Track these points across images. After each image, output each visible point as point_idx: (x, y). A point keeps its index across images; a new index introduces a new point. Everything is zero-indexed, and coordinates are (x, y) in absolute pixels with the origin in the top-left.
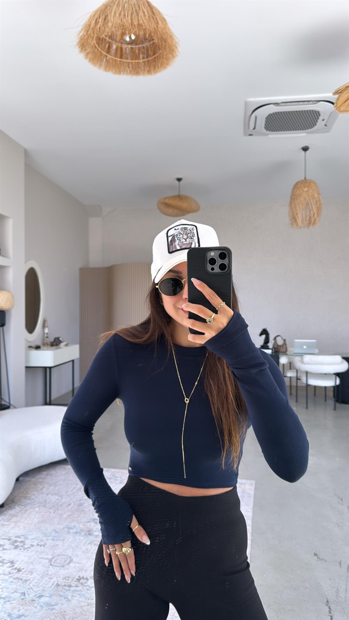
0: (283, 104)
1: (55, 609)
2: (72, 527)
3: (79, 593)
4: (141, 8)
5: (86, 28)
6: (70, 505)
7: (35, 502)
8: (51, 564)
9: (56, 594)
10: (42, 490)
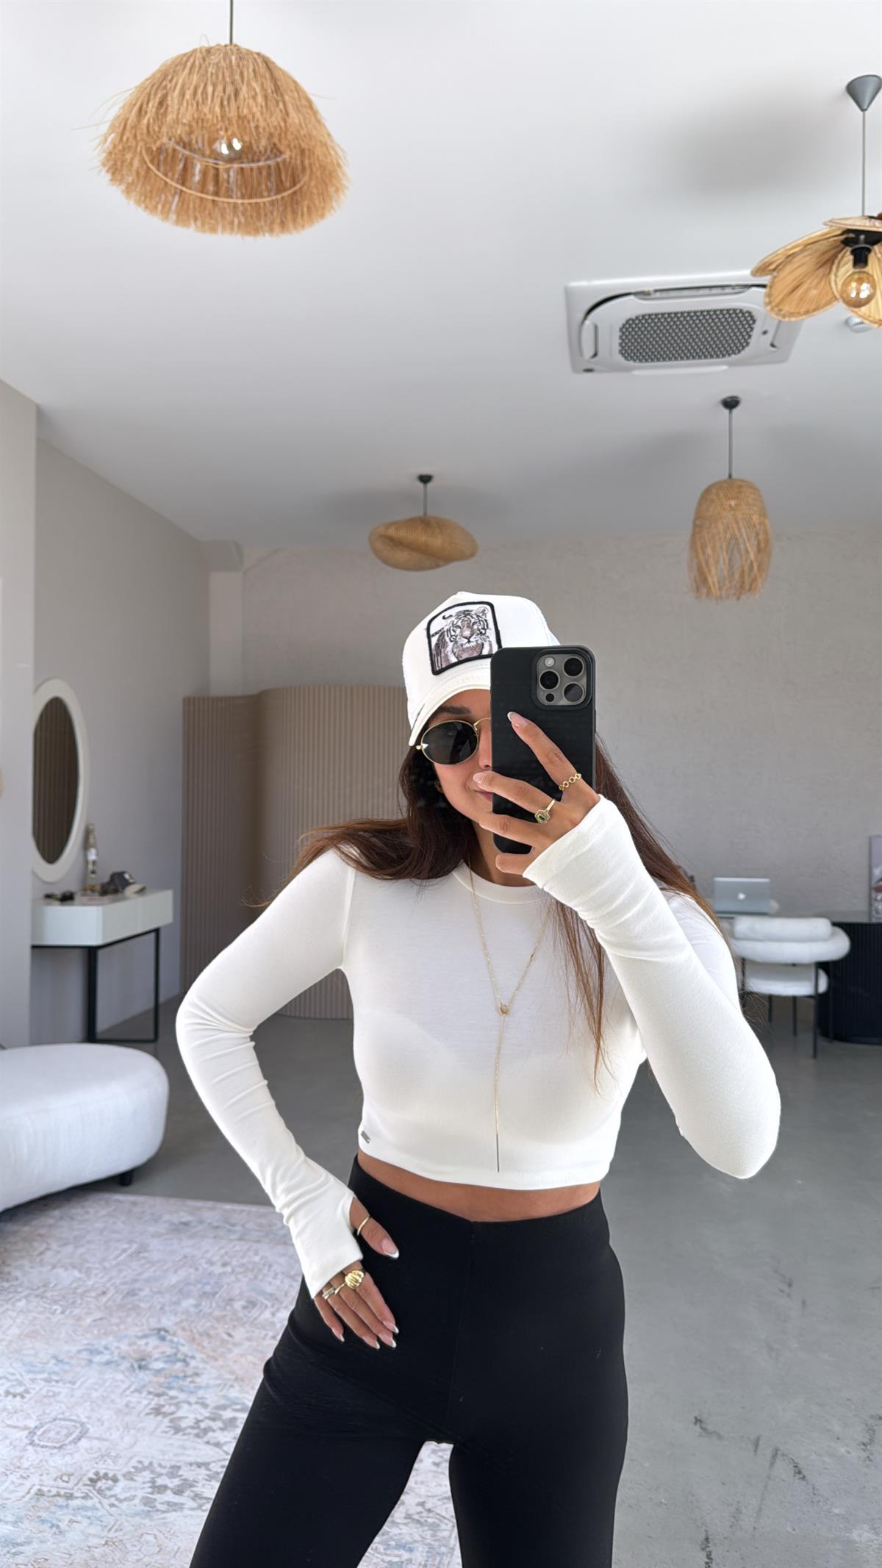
0: (658, 295)
1: (22, 1553)
2: (102, 1349)
3: (89, 1514)
4: (246, 78)
5: (118, 126)
6: (104, 1293)
7: (20, 1285)
8: (33, 1441)
9: (31, 1517)
10: (43, 1256)
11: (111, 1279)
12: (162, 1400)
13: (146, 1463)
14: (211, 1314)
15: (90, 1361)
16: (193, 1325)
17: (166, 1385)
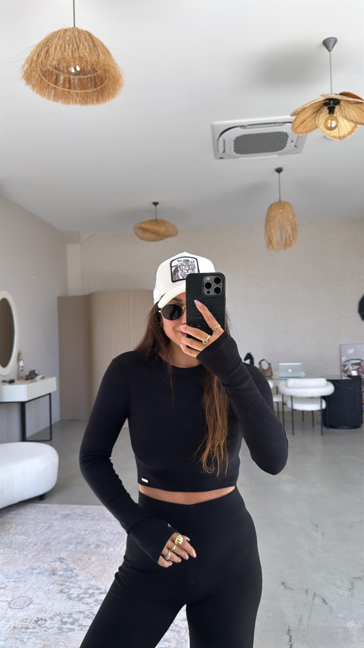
0: (249, 127)
2: (36, 567)
3: (36, 635)
4: (82, 41)
5: (29, 61)
6: (36, 544)
8: (10, 606)
9: (11, 637)
10: (10, 531)
11: (38, 538)
12: (63, 587)
13: (58, 612)
14: (81, 551)
15: (32, 573)
16: (74, 556)
17: (65, 581)
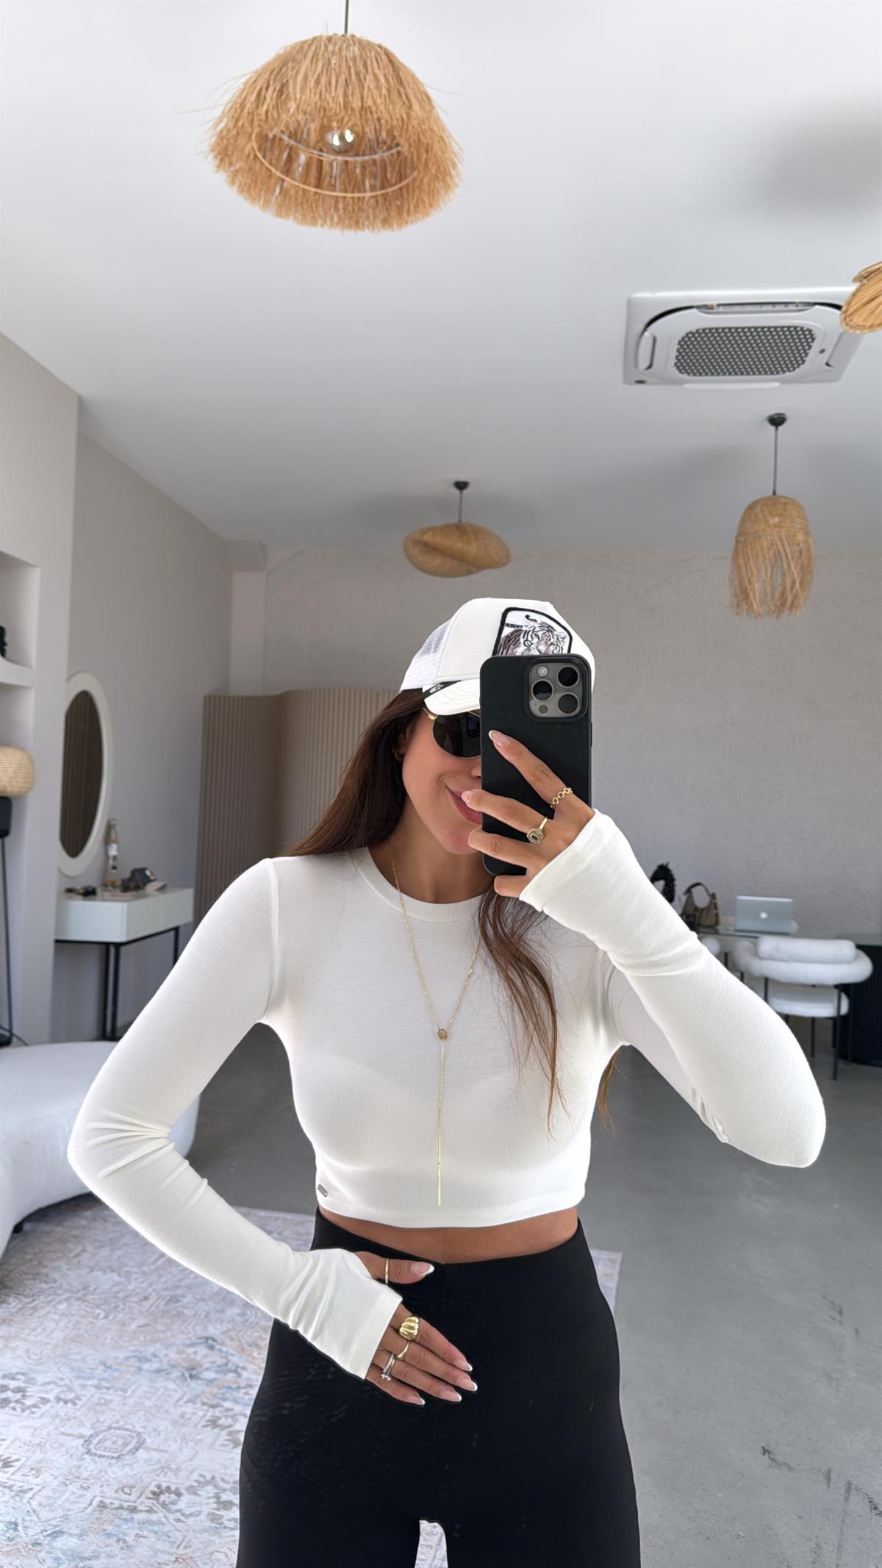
0: (721, 309)
2: (150, 1357)
3: (156, 1528)
4: (370, 69)
5: (233, 110)
6: (146, 1298)
7: (60, 1287)
8: (90, 1450)
9: (95, 1529)
10: (80, 1258)
11: (151, 1284)
12: (217, 1412)
13: (209, 1477)
14: (257, 1323)
16: (241, 1334)
17: (219, 1396)
